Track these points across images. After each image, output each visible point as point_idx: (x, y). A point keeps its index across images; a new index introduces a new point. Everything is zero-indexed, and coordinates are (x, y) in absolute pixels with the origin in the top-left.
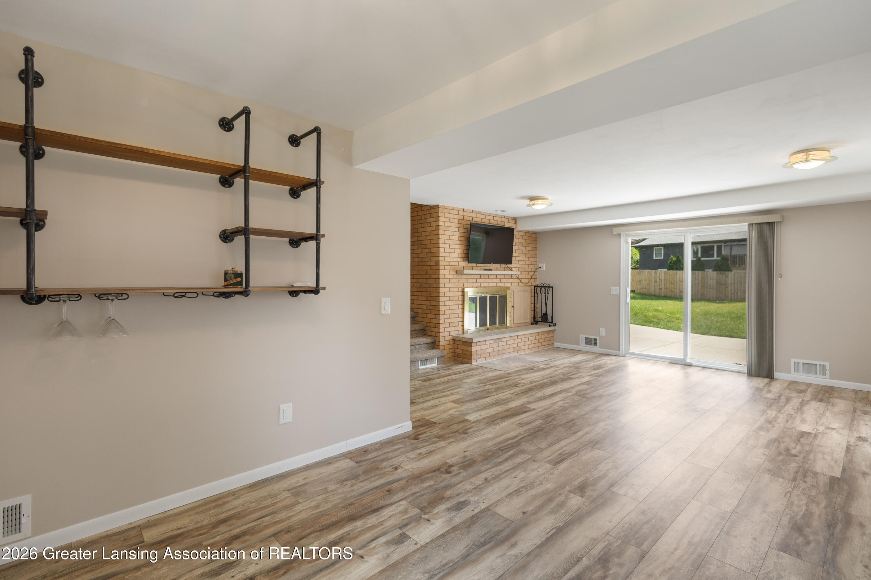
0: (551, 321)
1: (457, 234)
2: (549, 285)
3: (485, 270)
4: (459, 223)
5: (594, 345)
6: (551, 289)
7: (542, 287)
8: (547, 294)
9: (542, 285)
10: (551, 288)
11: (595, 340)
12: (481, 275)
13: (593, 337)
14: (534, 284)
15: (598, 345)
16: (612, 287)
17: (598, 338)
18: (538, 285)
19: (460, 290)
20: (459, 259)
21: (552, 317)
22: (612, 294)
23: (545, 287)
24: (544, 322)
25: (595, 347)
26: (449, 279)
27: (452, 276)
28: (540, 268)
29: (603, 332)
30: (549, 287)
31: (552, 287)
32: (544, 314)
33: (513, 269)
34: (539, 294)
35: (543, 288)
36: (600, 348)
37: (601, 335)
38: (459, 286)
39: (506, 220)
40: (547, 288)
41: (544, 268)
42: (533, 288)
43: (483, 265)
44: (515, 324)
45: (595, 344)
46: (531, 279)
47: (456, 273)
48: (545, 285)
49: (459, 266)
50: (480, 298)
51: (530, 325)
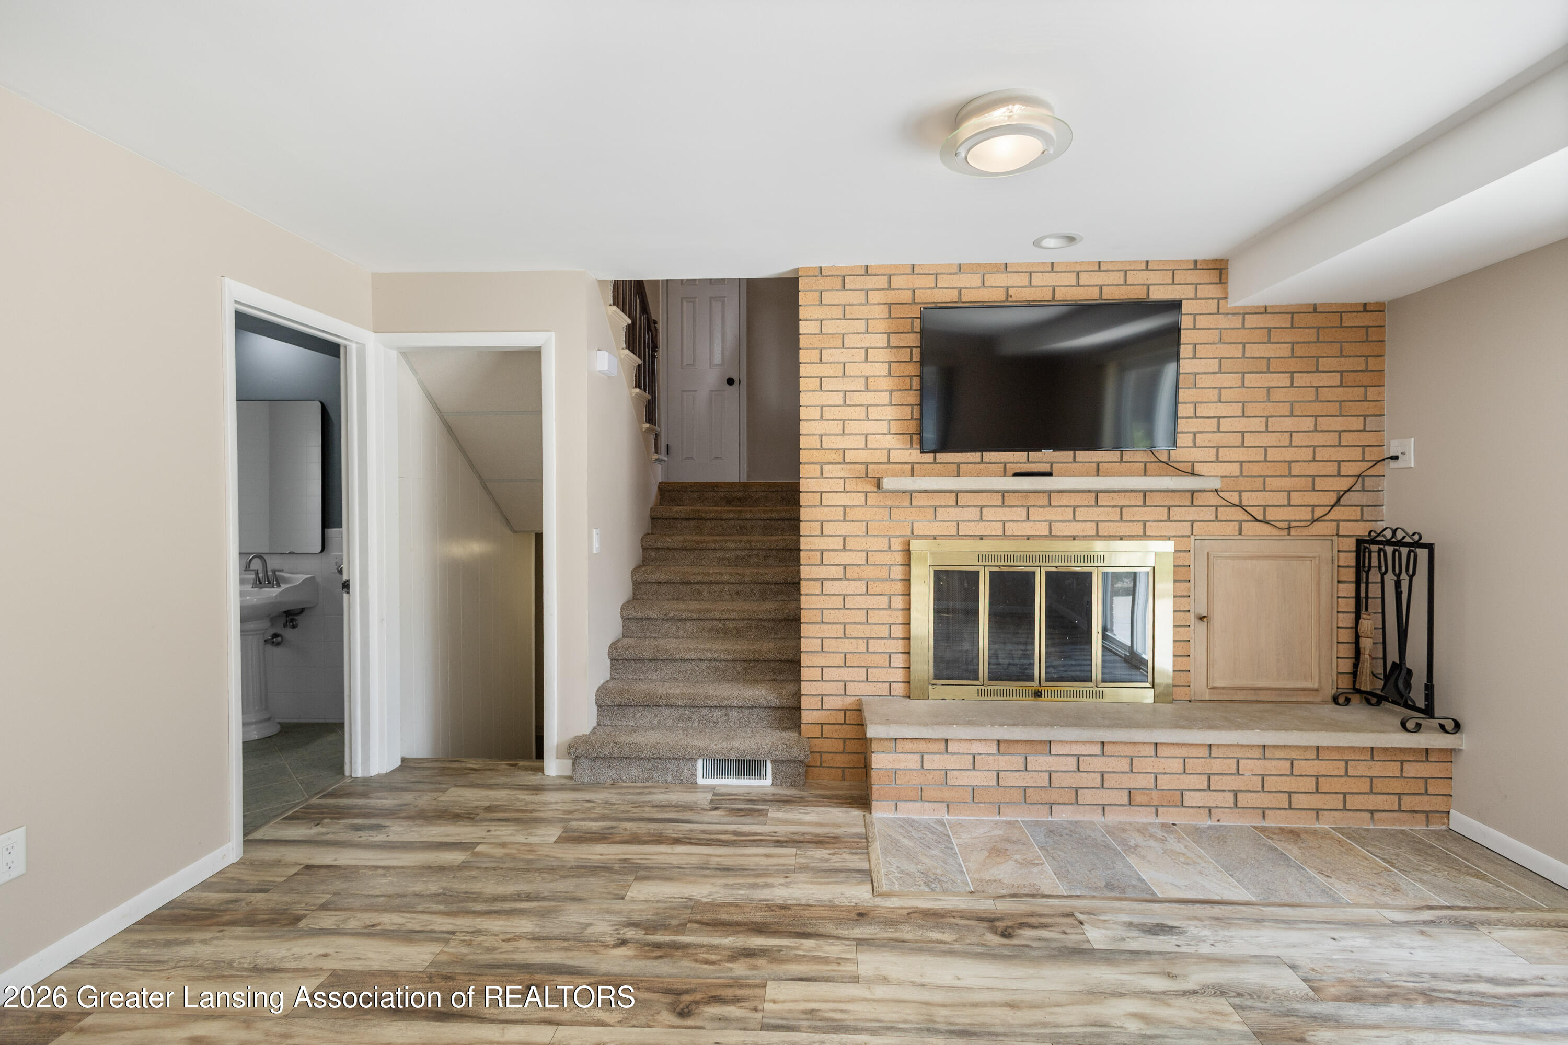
0: (1425, 707)
1: (883, 355)
2: (1419, 538)
3: (1016, 475)
4: (890, 318)
6: (1423, 554)
7: (1388, 543)
8: (1404, 577)
9: (1388, 535)
10: (1426, 551)
12: (1003, 493)
14: (1361, 530)
18: (1376, 535)
19: (897, 544)
20: (891, 441)
21: (1430, 686)
23: (1401, 543)
24: (1394, 704)
26: (842, 509)
27: (859, 499)
28: (1395, 458)
30: (1418, 544)
31: (1430, 547)
32: (1394, 663)
33: (1198, 468)
34: (1376, 576)
35: (1392, 549)
38: (890, 532)
39: (1153, 277)
40: (1404, 551)
41: (1410, 460)
42: (1351, 544)
43: (1020, 456)
44: (1213, 688)
46: (1333, 506)
47: (875, 489)
48: (1399, 535)
49: (889, 462)
50: (996, 578)
51: (1324, 702)
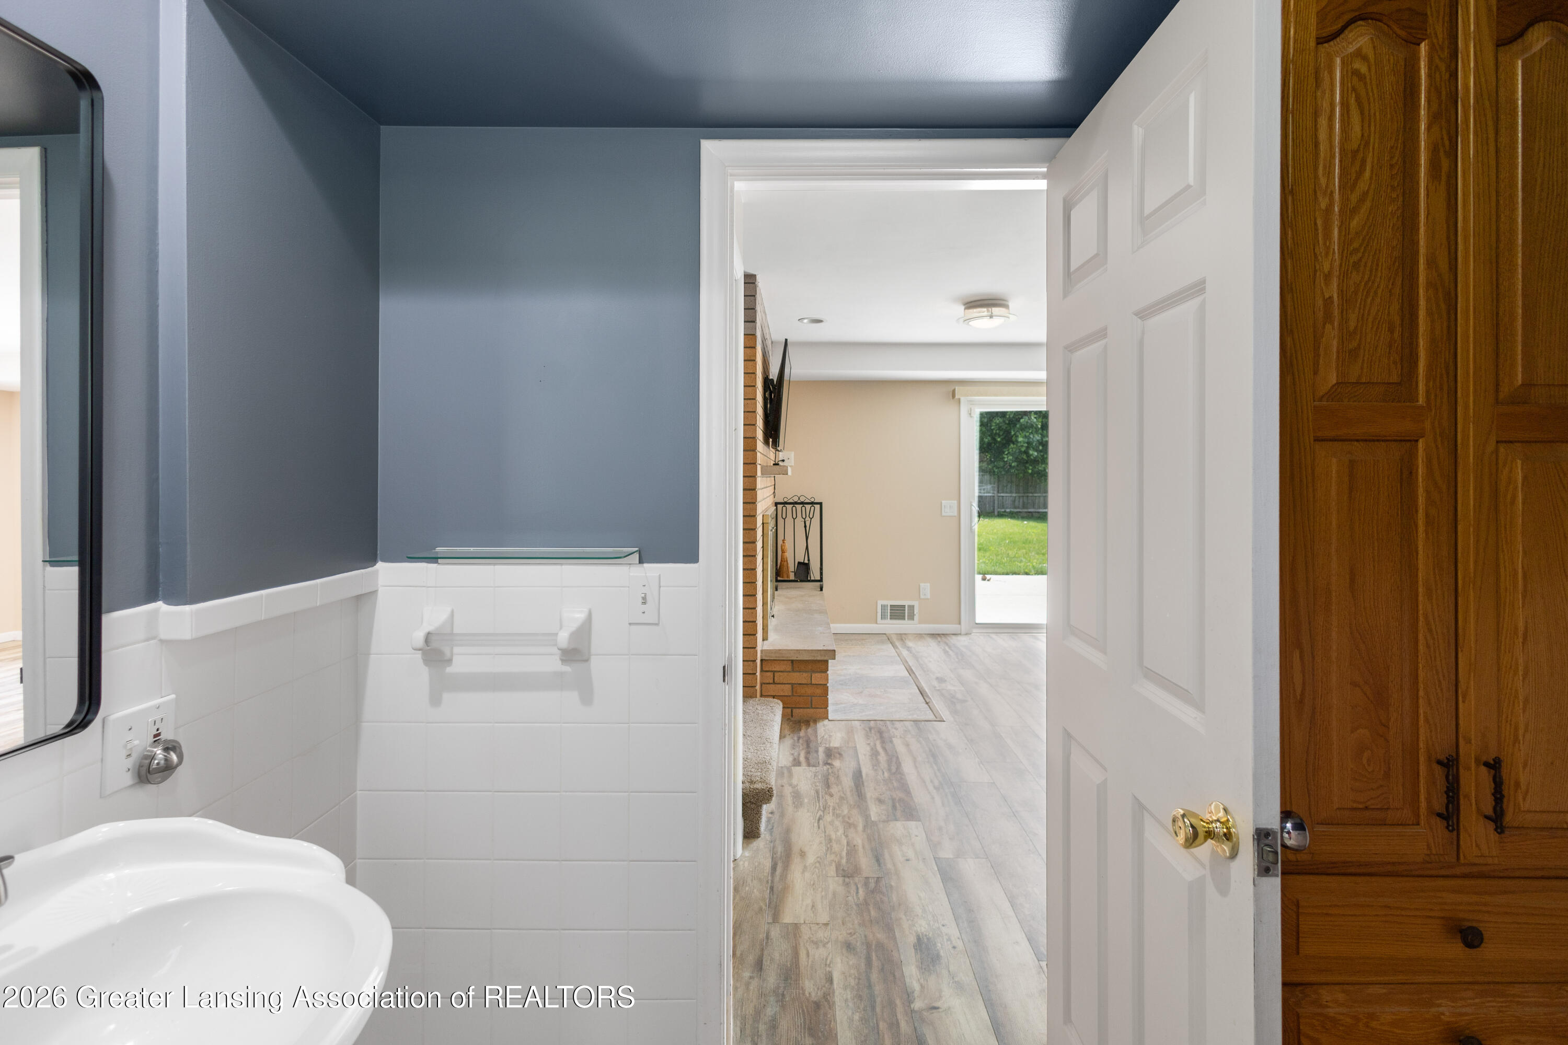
0: (819, 579)
2: (812, 500)
5: (908, 619)
6: (818, 507)
7: (796, 503)
8: (808, 519)
9: (796, 499)
10: (819, 506)
11: (911, 608)
13: (906, 603)
15: (916, 617)
16: (943, 502)
17: (916, 604)
18: (786, 500)
21: (821, 569)
22: (944, 514)
23: (802, 503)
24: (801, 581)
25: (911, 622)
28: (783, 461)
29: (926, 589)
30: (812, 503)
31: (821, 504)
32: (799, 563)
34: (789, 520)
35: (799, 507)
36: (920, 622)
37: (922, 597)
40: (808, 507)
41: (792, 462)
45: (911, 617)
48: (802, 499)
